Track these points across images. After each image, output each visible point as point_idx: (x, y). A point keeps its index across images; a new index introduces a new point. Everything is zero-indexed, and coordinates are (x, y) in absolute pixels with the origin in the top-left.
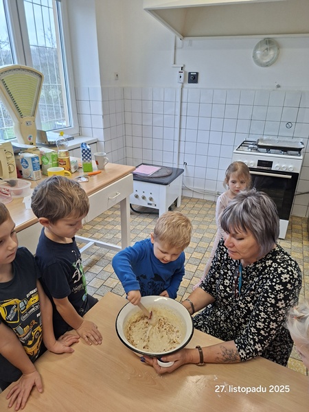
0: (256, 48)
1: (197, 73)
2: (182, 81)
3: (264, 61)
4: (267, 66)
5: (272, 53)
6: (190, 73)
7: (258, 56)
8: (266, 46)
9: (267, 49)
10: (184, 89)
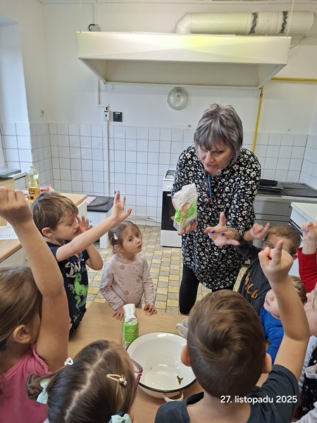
0: (170, 95)
1: (121, 113)
2: (108, 119)
3: (177, 105)
4: (179, 109)
5: (182, 99)
6: (114, 113)
7: (172, 101)
8: (177, 94)
9: (178, 96)
10: (110, 126)
